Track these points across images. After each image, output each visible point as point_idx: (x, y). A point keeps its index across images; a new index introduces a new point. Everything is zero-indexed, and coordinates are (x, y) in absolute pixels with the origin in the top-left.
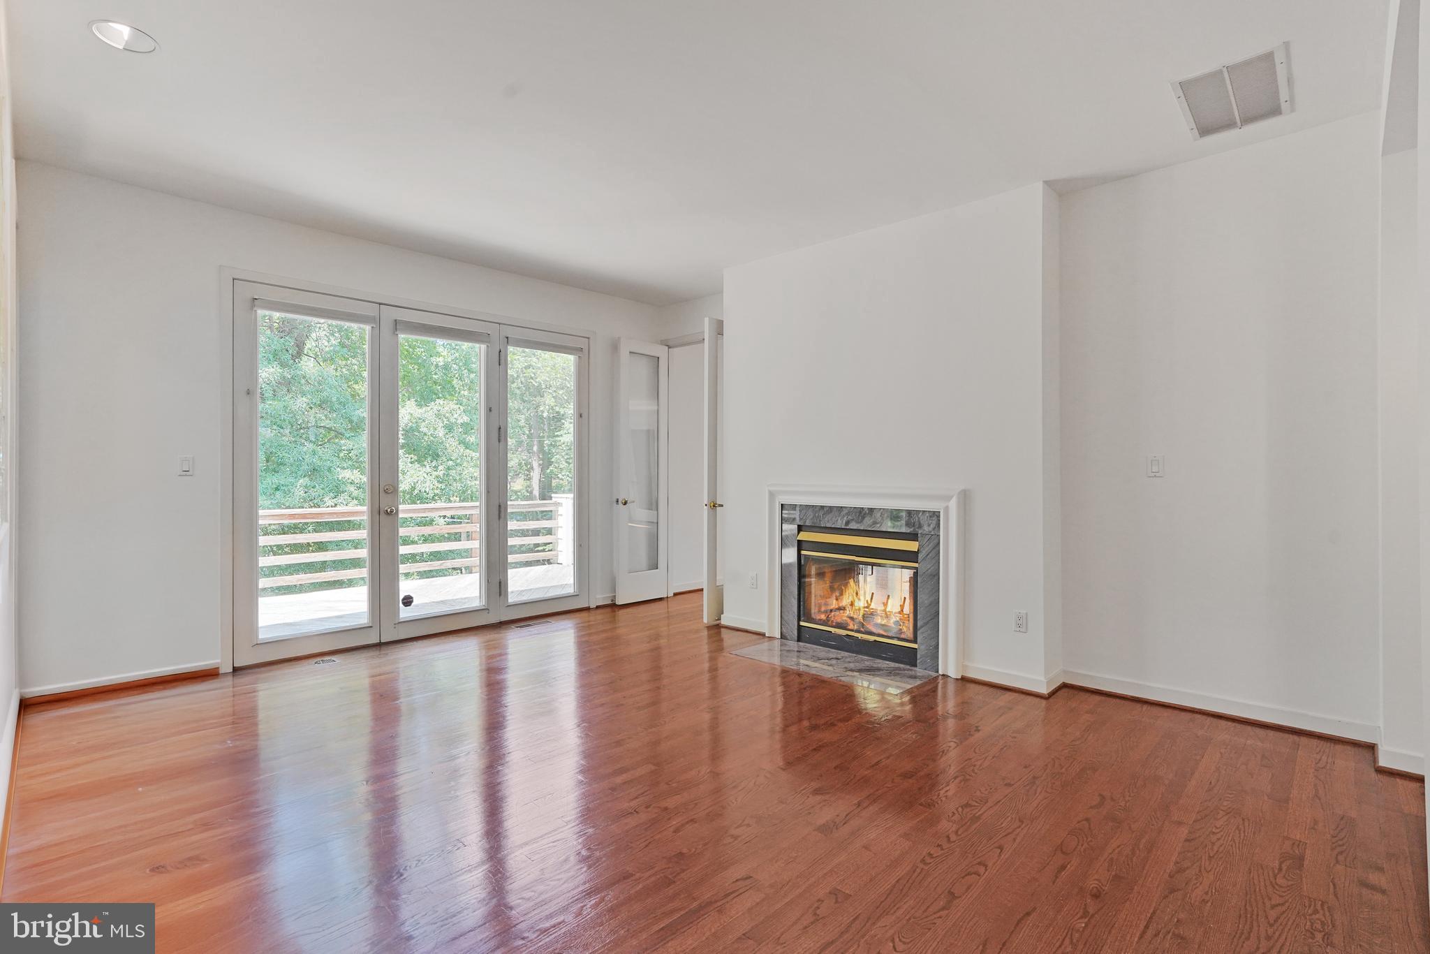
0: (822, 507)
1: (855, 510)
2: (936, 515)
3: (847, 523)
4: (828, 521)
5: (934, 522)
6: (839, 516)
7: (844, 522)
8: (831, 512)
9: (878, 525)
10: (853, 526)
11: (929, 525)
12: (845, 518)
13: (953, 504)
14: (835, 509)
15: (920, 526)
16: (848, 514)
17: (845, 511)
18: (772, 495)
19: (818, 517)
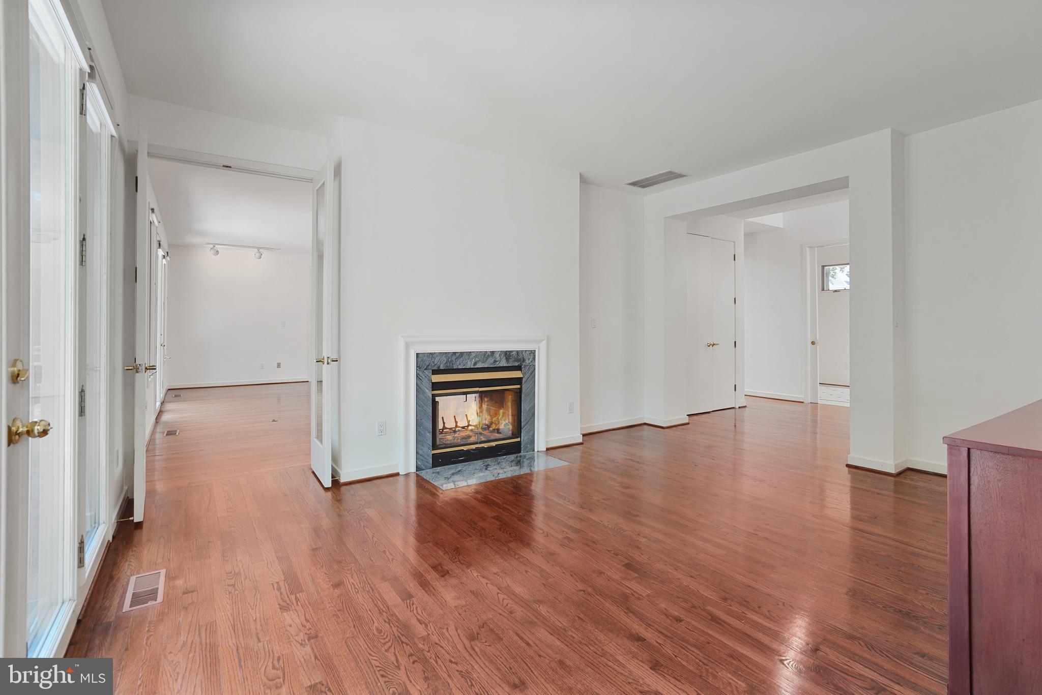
0: (454, 353)
1: (481, 353)
2: (533, 353)
3: (475, 364)
4: (460, 364)
5: (532, 357)
6: (468, 359)
7: (473, 363)
8: (462, 356)
9: (498, 363)
10: (480, 365)
11: (529, 359)
12: (474, 360)
13: (543, 345)
14: (465, 354)
15: (524, 360)
16: (476, 356)
17: (473, 355)
18: (407, 345)
19: (451, 361)
